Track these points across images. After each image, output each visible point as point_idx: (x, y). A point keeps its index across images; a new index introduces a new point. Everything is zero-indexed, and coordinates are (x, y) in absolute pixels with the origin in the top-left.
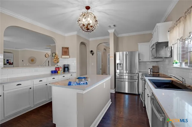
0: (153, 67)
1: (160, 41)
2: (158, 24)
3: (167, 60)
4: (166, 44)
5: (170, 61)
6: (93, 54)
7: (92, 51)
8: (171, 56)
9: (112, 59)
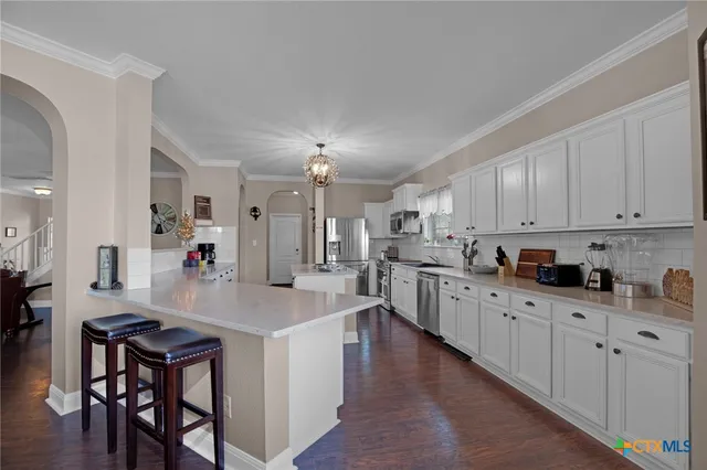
0: (389, 248)
1: (409, 210)
2: (406, 185)
3: (414, 238)
4: (416, 214)
5: (418, 239)
6: (256, 217)
7: (255, 209)
8: (421, 232)
9: (319, 231)
